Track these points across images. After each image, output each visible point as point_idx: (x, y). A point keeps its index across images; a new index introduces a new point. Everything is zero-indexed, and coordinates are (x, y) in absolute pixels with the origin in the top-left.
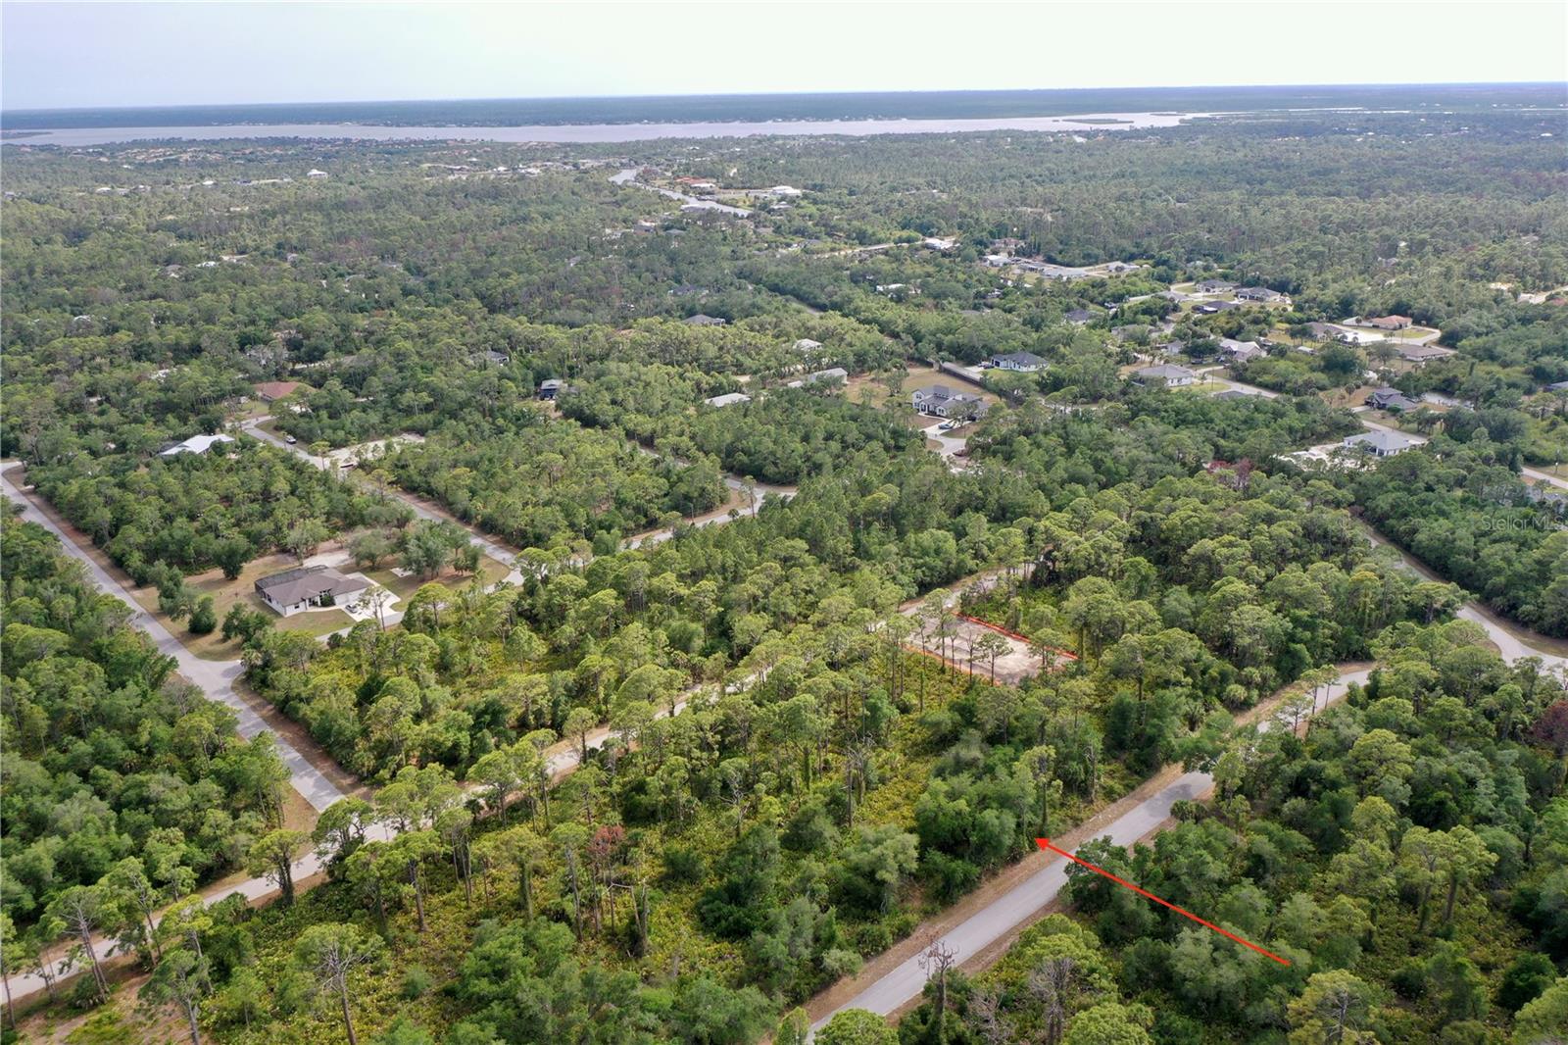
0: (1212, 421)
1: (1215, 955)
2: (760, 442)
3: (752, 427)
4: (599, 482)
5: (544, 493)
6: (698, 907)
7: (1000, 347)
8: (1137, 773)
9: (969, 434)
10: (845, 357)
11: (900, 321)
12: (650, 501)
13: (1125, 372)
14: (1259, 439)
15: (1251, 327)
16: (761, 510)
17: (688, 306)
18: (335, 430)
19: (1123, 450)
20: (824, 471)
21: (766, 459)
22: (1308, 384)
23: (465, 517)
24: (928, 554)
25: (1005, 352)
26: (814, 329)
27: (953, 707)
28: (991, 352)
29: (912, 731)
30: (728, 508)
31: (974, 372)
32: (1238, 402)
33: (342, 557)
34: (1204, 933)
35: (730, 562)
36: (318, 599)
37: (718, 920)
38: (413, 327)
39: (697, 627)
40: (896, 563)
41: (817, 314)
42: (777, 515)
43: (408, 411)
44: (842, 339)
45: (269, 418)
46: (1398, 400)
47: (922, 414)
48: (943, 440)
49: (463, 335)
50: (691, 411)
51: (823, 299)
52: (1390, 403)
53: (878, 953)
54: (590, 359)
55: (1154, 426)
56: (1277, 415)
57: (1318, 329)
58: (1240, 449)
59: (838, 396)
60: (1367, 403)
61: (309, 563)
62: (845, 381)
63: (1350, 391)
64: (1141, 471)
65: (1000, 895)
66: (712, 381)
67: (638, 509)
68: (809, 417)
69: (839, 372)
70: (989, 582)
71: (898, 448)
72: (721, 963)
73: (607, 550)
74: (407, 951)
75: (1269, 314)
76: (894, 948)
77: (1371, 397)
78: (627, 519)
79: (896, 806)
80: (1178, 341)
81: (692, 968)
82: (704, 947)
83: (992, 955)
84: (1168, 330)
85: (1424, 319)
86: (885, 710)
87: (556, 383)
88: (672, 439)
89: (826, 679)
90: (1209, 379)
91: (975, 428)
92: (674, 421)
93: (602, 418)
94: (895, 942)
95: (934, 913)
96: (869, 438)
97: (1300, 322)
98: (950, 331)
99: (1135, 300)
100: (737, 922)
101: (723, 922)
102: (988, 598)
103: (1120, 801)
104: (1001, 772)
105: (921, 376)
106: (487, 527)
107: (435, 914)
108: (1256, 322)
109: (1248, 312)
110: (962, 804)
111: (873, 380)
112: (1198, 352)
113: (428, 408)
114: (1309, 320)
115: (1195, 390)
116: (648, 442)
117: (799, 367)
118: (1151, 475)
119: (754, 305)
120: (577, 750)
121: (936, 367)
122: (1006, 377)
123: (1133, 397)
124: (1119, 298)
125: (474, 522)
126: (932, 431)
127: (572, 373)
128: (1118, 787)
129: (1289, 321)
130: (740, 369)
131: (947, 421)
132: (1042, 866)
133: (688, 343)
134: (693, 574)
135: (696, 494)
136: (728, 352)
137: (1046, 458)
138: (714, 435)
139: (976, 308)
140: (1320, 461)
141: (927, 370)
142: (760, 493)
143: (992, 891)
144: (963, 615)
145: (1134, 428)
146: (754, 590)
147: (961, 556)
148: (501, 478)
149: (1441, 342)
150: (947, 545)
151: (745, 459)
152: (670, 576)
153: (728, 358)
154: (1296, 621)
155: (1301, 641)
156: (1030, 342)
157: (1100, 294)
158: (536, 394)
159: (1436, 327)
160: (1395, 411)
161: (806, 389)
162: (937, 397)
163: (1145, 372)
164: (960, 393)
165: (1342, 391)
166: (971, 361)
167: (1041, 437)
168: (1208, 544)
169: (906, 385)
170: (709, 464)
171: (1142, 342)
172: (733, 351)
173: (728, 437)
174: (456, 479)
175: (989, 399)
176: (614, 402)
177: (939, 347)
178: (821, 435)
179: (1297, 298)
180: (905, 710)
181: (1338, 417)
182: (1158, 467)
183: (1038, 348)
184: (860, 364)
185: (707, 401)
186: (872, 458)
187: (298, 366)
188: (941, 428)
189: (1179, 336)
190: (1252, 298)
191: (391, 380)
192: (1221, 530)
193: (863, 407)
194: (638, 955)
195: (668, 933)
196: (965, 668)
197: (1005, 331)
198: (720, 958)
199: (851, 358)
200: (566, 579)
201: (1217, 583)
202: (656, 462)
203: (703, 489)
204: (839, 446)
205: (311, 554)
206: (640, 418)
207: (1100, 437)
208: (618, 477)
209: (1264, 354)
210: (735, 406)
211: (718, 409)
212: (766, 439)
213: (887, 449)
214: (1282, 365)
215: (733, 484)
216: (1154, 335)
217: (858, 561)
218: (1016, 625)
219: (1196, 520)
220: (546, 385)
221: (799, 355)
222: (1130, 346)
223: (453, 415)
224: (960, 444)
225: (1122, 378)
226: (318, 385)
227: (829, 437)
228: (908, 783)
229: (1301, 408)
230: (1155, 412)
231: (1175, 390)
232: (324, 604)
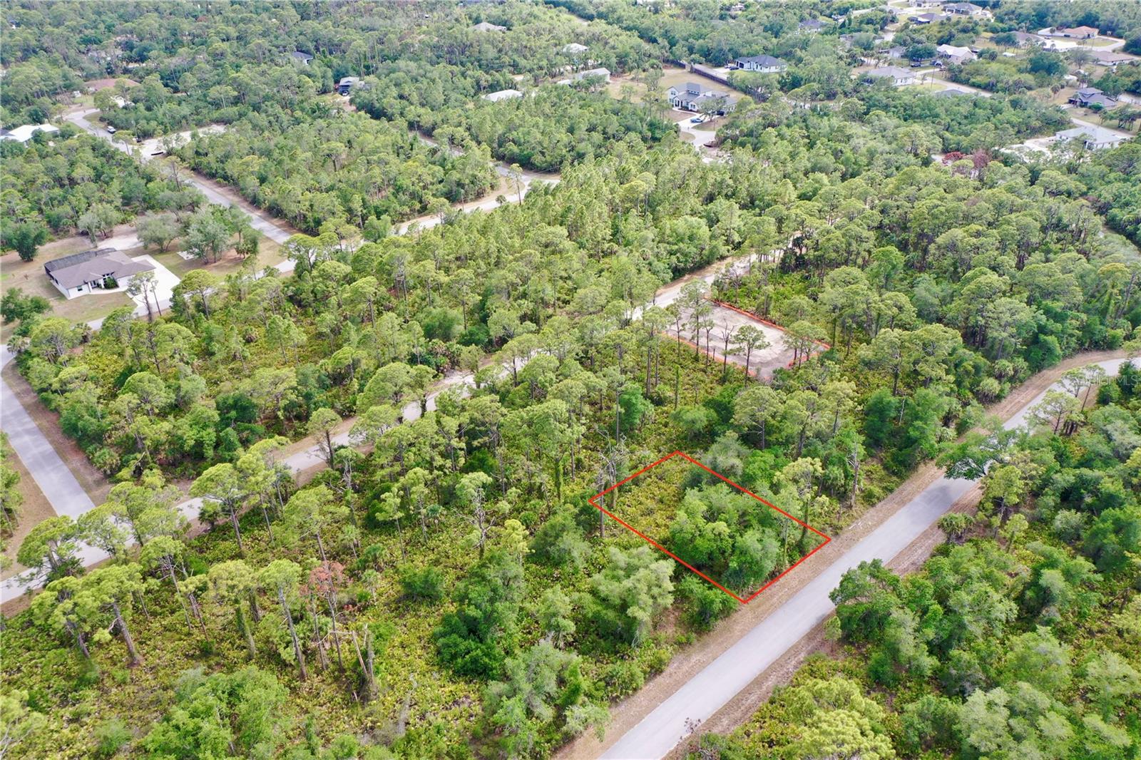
0: (937, 116)
1: (1012, 722)
2: (529, 133)
3: (523, 119)
4: (376, 171)
5: (326, 179)
6: (435, 637)
7: (744, 51)
8: (894, 473)
9: (718, 128)
10: (608, 58)
11: (657, 28)
12: (425, 187)
13: (855, 73)
14: (981, 133)
15: (961, 35)
16: (527, 196)
17: (475, 15)
18: (148, 121)
19: (861, 141)
20: (586, 160)
21: (533, 149)
22: (1017, 84)
23: (255, 202)
24: (682, 240)
25: (749, 55)
26: (582, 34)
27: (708, 404)
28: (737, 55)
29: (666, 425)
30: (495, 194)
31: (722, 73)
32: (960, 100)
33: (131, 242)
34: (998, 695)
35: (493, 248)
36: (101, 282)
37: (454, 657)
38: (233, 32)
39: (457, 313)
40: (652, 249)
41: (586, 23)
42: (540, 203)
43: (217, 104)
44: (606, 43)
45: (94, 111)
46: (1098, 99)
47: (676, 109)
48: (695, 132)
49: (276, 37)
50: (471, 106)
51: (591, 10)
52: (1093, 102)
53: (628, 695)
54: (384, 58)
55: (890, 121)
56: (996, 111)
57: (1020, 37)
58: (965, 141)
59: (601, 93)
60: (1071, 102)
61: (103, 245)
62: (608, 79)
63: (1055, 90)
64: (879, 161)
65: (759, 619)
66: (489, 78)
67: (413, 195)
68: (574, 111)
69: (603, 71)
70: (739, 266)
71: (655, 139)
72: (456, 710)
73: (376, 236)
74: (114, 690)
75: (976, 24)
76: (645, 688)
77: (1076, 96)
78: (402, 204)
79: (650, 512)
80: (898, 47)
81: (423, 717)
82: (440, 687)
83: (753, 698)
84: (889, 37)
85: (1109, 30)
86: (640, 407)
87: (352, 80)
88: (448, 129)
89: (580, 380)
90: (929, 80)
91: (723, 122)
92: (453, 113)
93: (390, 111)
94: (647, 680)
95: (689, 643)
96: (628, 129)
97: (1003, 30)
98: (701, 36)
99: (856, 13)
100: (475, 661)
101: (459, 660)
102: (739, 283)
103: (879, 505)
104: (763, 486)
105: (675, 76)
106: (274, 212)
107: (151, 643)
108: (965, 31)
109: (958, 23)
110: (721, 526)
111: (632, 79)
112: (916, 57)
113: (236, 101)
114: (1010, 30)
115: (919, 88)
116: (428, 133)
117: (569, 68)
118: (888, 164)
119: (531, 15)
120: (323, 449)
121: (688, 69)
122: (750, 76)
123: (865, 95)
124: (844, 11)
125: (263, 206)
126: (685, 124)
127: (369, 70)
128: (877, 490)
129: (994, 30)
130: (516, 68)
131: (698, 115)
132: (803, 583)
133: (471, 45)
134: (458, 259)
135: (467, 181)
136: (506, 54)
137: (790, 149)
138: (487, 126)
139: (722, 18)
140: (1041, 153)
141: (679, 71)
142: (527, 180)
143: (750, 615)
144: (717, 302)
145: (869, 122)
146: (512, 277)
147: (714, 243)
148: (288, 164)
149: (1126, 49)
150: (701, 232)
151: (515, 149)
152: (430, 265)
153: (506, 59)
154: (1048, 312)
155: (1052, 333)
156: (770, 46)
157: (828, 8)
158: (336, 90)
159: (1120, 37)
160: (1097, 109)
161: (576, 86)
162: (689, 93)
163: (873, 73)
164: (710, 91)
165: (1049, 90)
166: (719, 65)
167: (784, 130)
168: (958, 233)
169: (662, 83)
170: (480, 153)
171: (867, 47)
172: (510, 53)
173: (500, 129)
174: (248, 166)
175: (735, 97)
176: (401, 97)
177: (691, 50)
178: (584, 127)
179: (997, 11)
180: (659, 402)
181: (1050, 112)
182: (893, 157)
183: (777, 52)
184: (621, 65)
185: (483, 97)
186: (631, 148)
187: (131, 66)
188: (693, 121)
189: (899, 42)
190: (958, 11)
191: (207, 76)
192: (968, 219)
193: (622, 102)
194: (365, 699)
195: (400, 669)
196: (719, 357)
197: (749, 37)
198: (455, 702)
199: (614, 60)
200: (330, 265)
201: (969, 274)
202: (434, 152)
203: (475, 176)
204: (601, 137)
205: (107, 236)
206: (421, 111)
207: (841, 130)
208: (395, 164)
209: (975, 57)
210: (510, 101)
211: (493, 103)
212: (534, 130)
213: (644, 139)
214: (994, 67)
215: (502, 170)
216: (877, 42)
217: (616, 247)
218: (767, 312)
219: (942, 209)
220: (343, 82)
221: (568, 55)
222: (857, 50)
223: (256, 108)
224: (709, 136)
225: (853, 77)
226: (141, 79)
227: (591, 129)
228: (662, 484)
229: (1015, 104)
230: (886, 108)
231: (901, 89)
232: (107, 286)
